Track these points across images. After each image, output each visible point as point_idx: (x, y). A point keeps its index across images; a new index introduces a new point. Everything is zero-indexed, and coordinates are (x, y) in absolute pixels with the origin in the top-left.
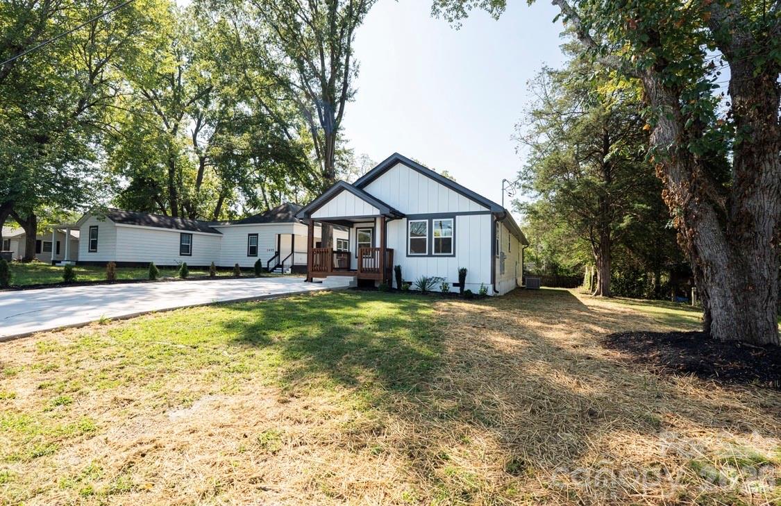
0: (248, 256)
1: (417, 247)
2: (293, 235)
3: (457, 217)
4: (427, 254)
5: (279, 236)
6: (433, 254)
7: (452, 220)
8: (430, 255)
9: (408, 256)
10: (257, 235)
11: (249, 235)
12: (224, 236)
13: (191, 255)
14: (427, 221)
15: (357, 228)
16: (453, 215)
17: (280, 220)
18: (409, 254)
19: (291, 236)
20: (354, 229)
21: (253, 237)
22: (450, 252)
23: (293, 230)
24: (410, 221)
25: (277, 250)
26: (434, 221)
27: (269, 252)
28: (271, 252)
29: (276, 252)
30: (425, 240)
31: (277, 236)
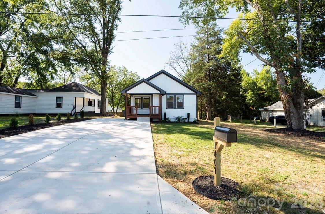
0: (56, 108)
1: (170, 106)
2: (84, 98)
3: (185, 95)
4: (174, 108)
5: (76, 98)
6: (176, 108)
7: (183, 96)
8: (175, 108)
9: (166, 109)
10: (62, 97)
11: (57, 97)
12: (39, 97)
13: (21, 108)
14: (174, 96)
15: (134, 97)
16: (183, 94)
17: (75, 91)
18: (167, 108)
19: (83, 98)
20: (133, 97)
21: (60, 99)
22: (182, 107)
23: (84, 95)
24: (167, 96)
25: (74, 105)
26: (176, 96)
27: (69, 106)
28: (71, 106)
29: (74, 106)
30: (173, 103)
31: (75, 98)
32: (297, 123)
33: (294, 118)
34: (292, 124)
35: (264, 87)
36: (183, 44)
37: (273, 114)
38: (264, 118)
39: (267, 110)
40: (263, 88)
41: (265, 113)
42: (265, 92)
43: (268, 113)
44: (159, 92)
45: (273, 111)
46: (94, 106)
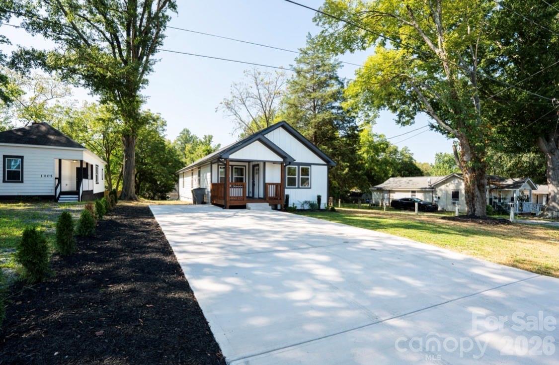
0: (4, 182)
1: (291, 183)
3: (312, 166)
4: (297, 187)
5: (60, 161)
7: (310, 167)
8: (299, 188)
10: (21, 157)
11: (5, 157)
14: (297, 167)
16: (310, 165)
17: (59, 144)
18: (287, 187)
21: (15, 160)
22: (309, 186)
23: (82, 156)
24: (287, 166)
25: (58, 176)
26: (301, 167)
27: (43, 178)
28: (46, 178)
29: (56, 178)
30: (296, 178)
31: (58, 160)
32: (481, 208)
33: (478, 203)
34: (475, 210)
35: (365, 155)
36: (259, 74)
37: (389, 196)
38: (375, 202)
39: (381, 190)
40: (364, 157)
41: (377, 194)
42: (366, 163)
43: (381, 194)
44: (281, 160)
45: (390, 191)
46: (92, 178)
